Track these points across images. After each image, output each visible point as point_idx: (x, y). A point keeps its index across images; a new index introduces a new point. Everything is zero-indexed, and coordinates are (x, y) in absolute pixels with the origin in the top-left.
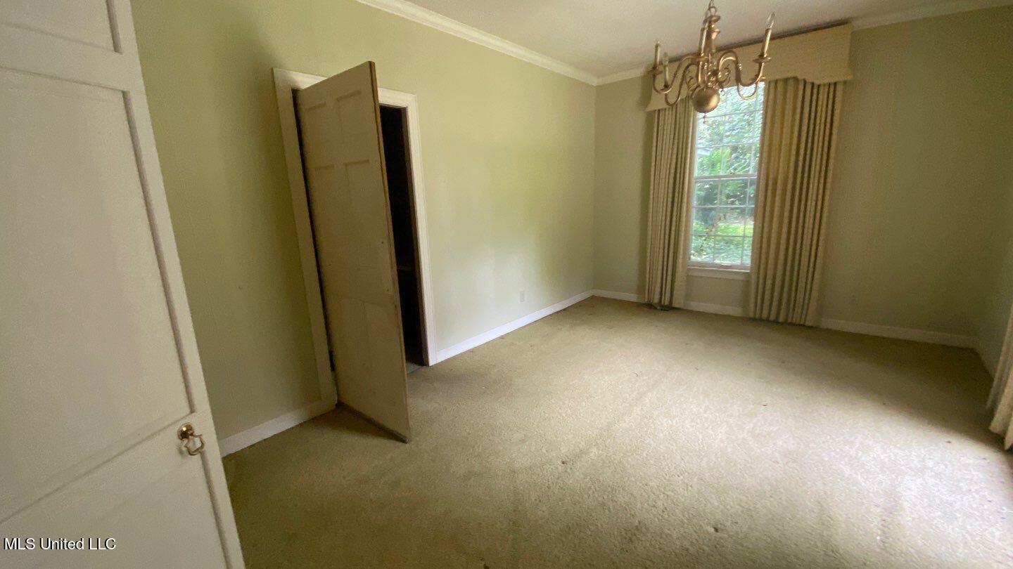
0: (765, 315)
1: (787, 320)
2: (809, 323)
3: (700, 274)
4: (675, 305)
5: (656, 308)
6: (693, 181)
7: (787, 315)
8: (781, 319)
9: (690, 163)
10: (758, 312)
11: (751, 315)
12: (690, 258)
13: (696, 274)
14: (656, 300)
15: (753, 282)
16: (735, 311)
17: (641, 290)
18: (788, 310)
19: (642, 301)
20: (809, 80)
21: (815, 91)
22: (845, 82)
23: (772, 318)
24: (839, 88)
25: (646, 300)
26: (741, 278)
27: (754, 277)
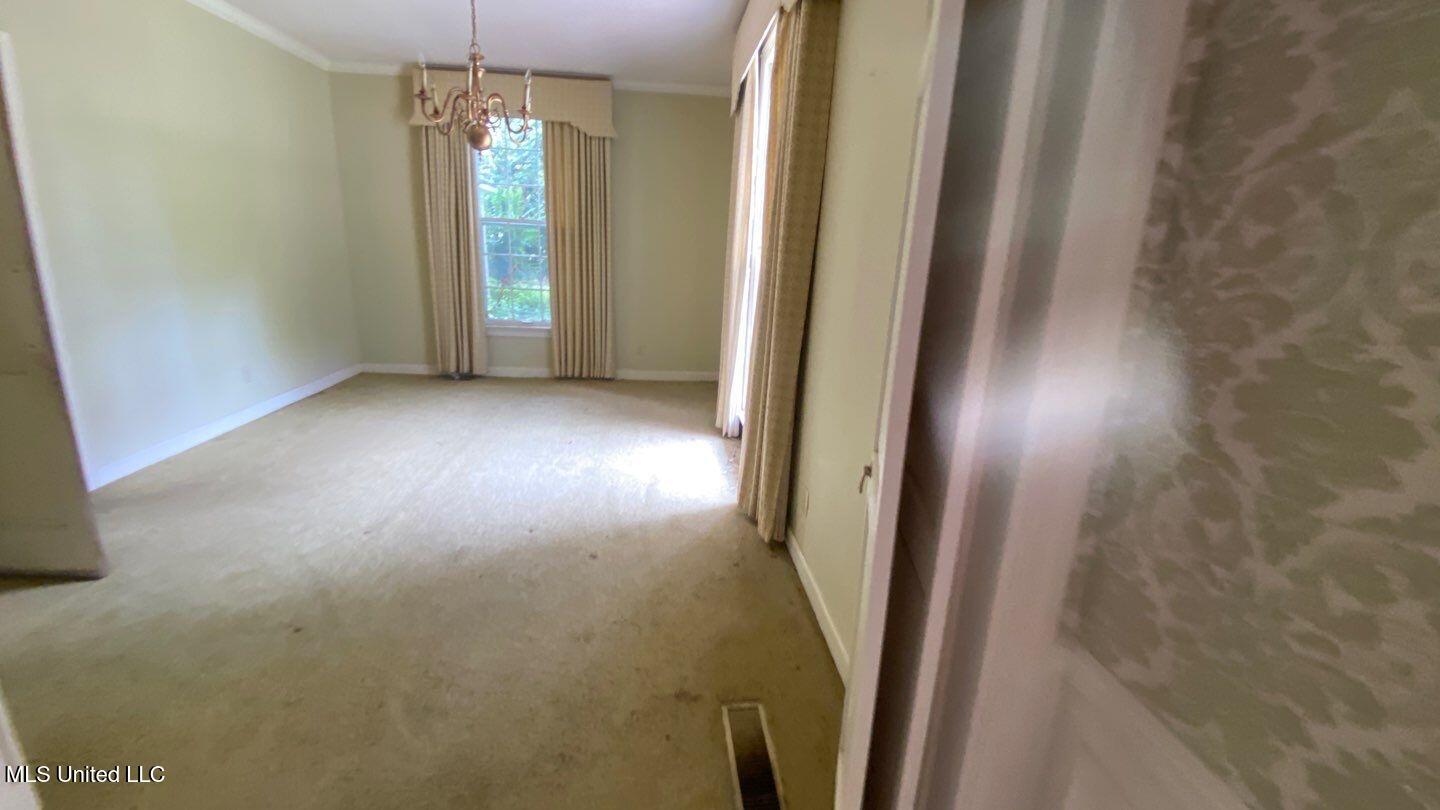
0: (570, 374)
1: (589, 376)
2: (608, 376)
3: (501, 334)
4: (476, 371)
5: (453, 379)
6: (479, 222)
7: (589, 372)
8: (584, 376)
9: (473, 199)
10: (563, 369)
11: (557, 374)
12: (487, 316)
13: (495, 333)
14: (452, 369)
15: (555, 338)
16: (542, 372)
17: (431, 360)
18: (589, 367)
19: (433, 373)
20: (583, 129)
21: (588, 141)
22: (611, 139)
23: (577, 374)
24: (608, 143)
25: (440, 370)
26: (543, 335)
27: (555, 333)
